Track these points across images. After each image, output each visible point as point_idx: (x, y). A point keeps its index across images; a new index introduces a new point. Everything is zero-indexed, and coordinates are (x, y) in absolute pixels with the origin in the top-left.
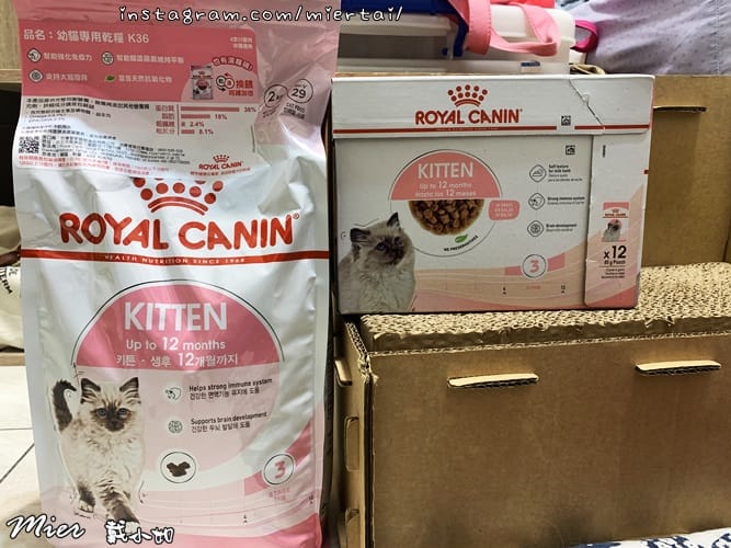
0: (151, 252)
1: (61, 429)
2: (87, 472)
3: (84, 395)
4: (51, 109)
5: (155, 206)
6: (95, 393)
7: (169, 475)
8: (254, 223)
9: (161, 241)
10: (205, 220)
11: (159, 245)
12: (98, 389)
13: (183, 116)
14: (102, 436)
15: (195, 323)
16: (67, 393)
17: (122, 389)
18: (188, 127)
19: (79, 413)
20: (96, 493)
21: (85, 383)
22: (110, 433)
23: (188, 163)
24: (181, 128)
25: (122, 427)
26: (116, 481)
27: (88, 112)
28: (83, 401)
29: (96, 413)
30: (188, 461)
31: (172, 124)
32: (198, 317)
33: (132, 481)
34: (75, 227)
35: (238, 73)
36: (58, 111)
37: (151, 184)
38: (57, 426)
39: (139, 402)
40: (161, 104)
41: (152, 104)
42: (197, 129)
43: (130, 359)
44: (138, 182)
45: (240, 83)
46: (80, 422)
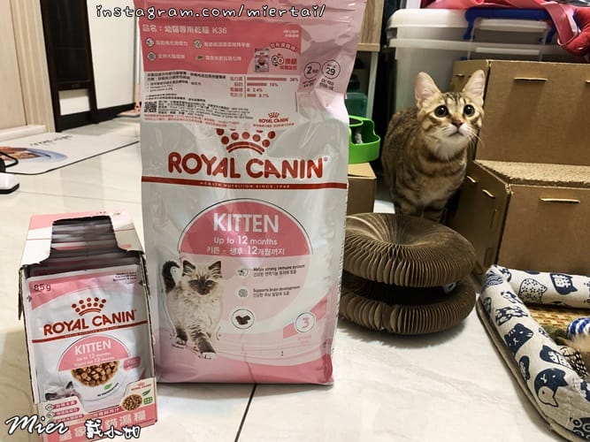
0: (228, 180)
1: (167, 291)
2: (184, 320)
3: (185, 270)
4: (163, 81)
5: (230, 149)
6: (192, 270)
7: (237, 323)
8: (296, 162)
9: (236, 173)
10: (262, 158)
11: (234, 175)
12: (194, 268)
13: (249, 84)
14: (195, 297)
15: (258, 227)
16: (173, 269)
17: (210, 268)
18: (251, 92)
19: (180, 282)
20: (188, 332)
21: (186, 263)
22: (201, 296)
23: (251, 118)
24: (247, 93)
25: (209, 292)
26: (202, 326)
27: (187, 82)
28: (184, 275)
29: (192, 283)
30: (250, 315)
31: (241, 90)
32: (260, 223)
33: (212, 327)
34: (178, 162)
35: (287, 54)
36: (168, 83)
37: (228, 133)
38: (165, 290)
39: (221, 277)
40: (234, 76)
41: (228, 76)
42: (257, 93)
43: (216, 249)
44: (220, 132)
45: (288, 61)
46: (180, 288)
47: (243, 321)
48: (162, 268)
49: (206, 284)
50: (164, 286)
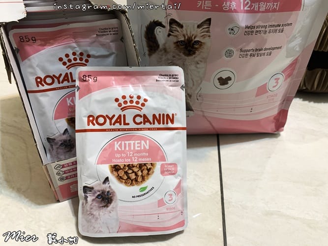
1: (150, 55)
3: (171, 31)
6: (178, 29)
12: (181, 26)
14: (180, 59)
16: (158, 29)
17: (199, 26)
19: (164, 44)
21: (173, 22)
22: (186, 57)
25: (194, 53)
28: (169, 35)
29: (178, 44)
30: (231, 76)
33: (194, 88)
38: (147, 53)
39: (209, 36)
46: (165, 50)
47: (224, 81)
48: (144, 29)
49: (193, 44)
50: (146, 49)
